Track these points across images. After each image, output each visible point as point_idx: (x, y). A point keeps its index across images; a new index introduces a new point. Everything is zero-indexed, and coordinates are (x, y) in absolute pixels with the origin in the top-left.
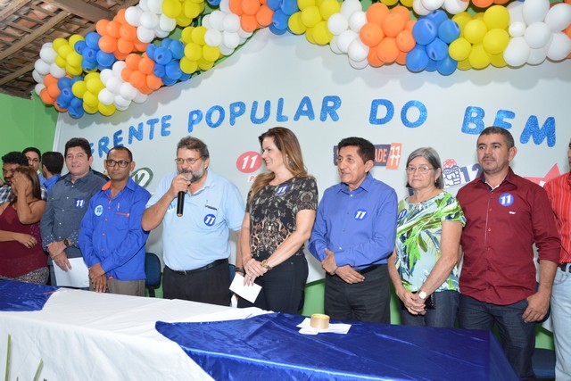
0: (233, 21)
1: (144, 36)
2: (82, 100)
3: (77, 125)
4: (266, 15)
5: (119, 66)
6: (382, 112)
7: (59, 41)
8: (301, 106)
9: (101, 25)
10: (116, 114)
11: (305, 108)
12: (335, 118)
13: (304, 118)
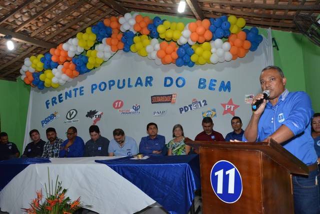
0: (108, 48)
1: (71, 55)
2: (44, 82)
3: (40, 93)
4: (121, 45)
5: (60, 67)
6: (169, 82)
7: (33, 57)
8: (137, 81)
9: (52, 51)
10: (60, 87)
11: (139, 82)
12: (151, 85)
13: (139, 86)
